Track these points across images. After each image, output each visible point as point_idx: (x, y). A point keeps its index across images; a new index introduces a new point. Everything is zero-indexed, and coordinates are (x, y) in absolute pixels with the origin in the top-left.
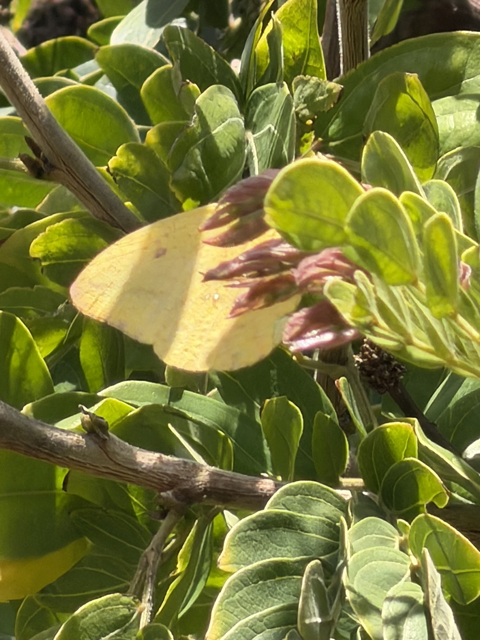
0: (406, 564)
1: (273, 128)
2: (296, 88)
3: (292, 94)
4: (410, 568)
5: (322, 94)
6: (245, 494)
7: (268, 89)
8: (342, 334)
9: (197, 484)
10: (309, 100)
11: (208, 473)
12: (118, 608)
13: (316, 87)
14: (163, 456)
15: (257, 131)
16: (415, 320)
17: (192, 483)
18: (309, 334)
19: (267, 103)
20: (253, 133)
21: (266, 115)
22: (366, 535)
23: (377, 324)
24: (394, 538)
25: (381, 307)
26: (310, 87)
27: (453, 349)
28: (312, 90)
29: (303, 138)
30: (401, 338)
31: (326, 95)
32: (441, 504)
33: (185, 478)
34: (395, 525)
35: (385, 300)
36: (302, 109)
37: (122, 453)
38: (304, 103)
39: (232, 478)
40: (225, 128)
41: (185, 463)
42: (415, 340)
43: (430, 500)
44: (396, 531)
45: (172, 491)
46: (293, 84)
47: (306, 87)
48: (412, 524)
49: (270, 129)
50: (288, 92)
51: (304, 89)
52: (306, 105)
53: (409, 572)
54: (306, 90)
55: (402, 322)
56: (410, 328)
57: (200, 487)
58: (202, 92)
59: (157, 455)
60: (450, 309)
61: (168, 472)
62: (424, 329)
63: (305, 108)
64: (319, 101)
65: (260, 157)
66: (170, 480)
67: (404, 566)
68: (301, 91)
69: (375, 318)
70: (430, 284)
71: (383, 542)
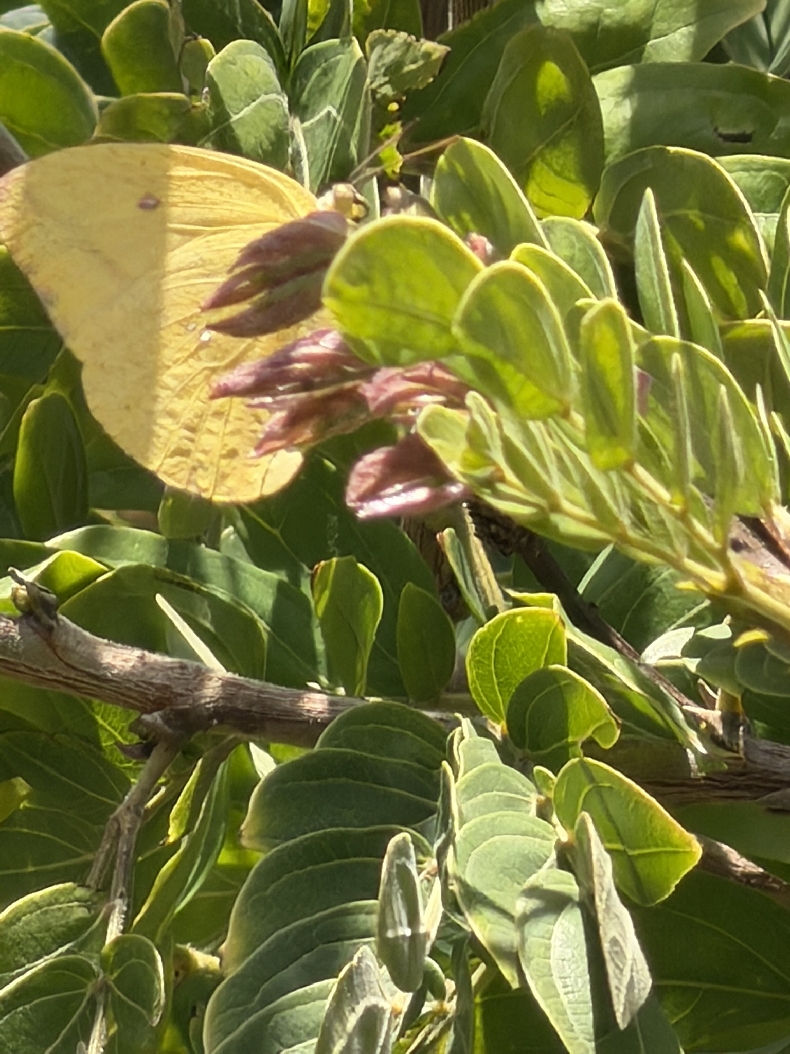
0: (549, 840)
1: (334, 113)
2: (373, 48)
3: (366, 58)
4: (556, 847)
5: (414, 62)
6: (282, 718)
7: (327, 49)
8: (444, 490)
9: (203, 701)
10: (393, 71)
11: (220, 682)
12: (72, 907)
13: (404, 48)
14: (146, 652)
15: (308, 116)
16: (564, 470)
17: (195, 701)
18: (390, 491)
19: (325, 73)
20: (303, 121)
21: (323, 91)
22: (482, 792)
23: (502, 480)
24: (528, 796)
25: (510, 451)
26: (396, 50)
27: (626, 519)
28: (399, 53)
29: (382, 133)
30: (542, 502)
31: (421, 63)
32: (607, 742)
33: (184, 692)
34: (530, 776)
35: (517, 441)
36: (381, 86)
37: (79, 648)
38: (385, 75)
39: (260, 692)
40: (255, 110)
41: (183, 667)
42: (566, 505)
43: (589, 733)
44: (532, 785)
45: (160, 712)
46: (367, 45)
47: (390, 48)
48: (560, 774)
49: (329, 113)
50: (360, 54)
51: (385, 52)
52: (387, 79)
53: (553, 856)
54: (389, 53)
55: (544, 477)
56: (557, 484)
57: (208, 706)
58: (217, 51)
59: (138, 652)
60: (622, 455)
61: (154, 681)
62: (579, 486)
63: (386, 83)
64: (409, 72)
65: (312, 159)
66: (157, 694)
67: (546, 843)
68: (381, 57)
69: (499, 469)
70: (591, 417)
71: (511, 804)
